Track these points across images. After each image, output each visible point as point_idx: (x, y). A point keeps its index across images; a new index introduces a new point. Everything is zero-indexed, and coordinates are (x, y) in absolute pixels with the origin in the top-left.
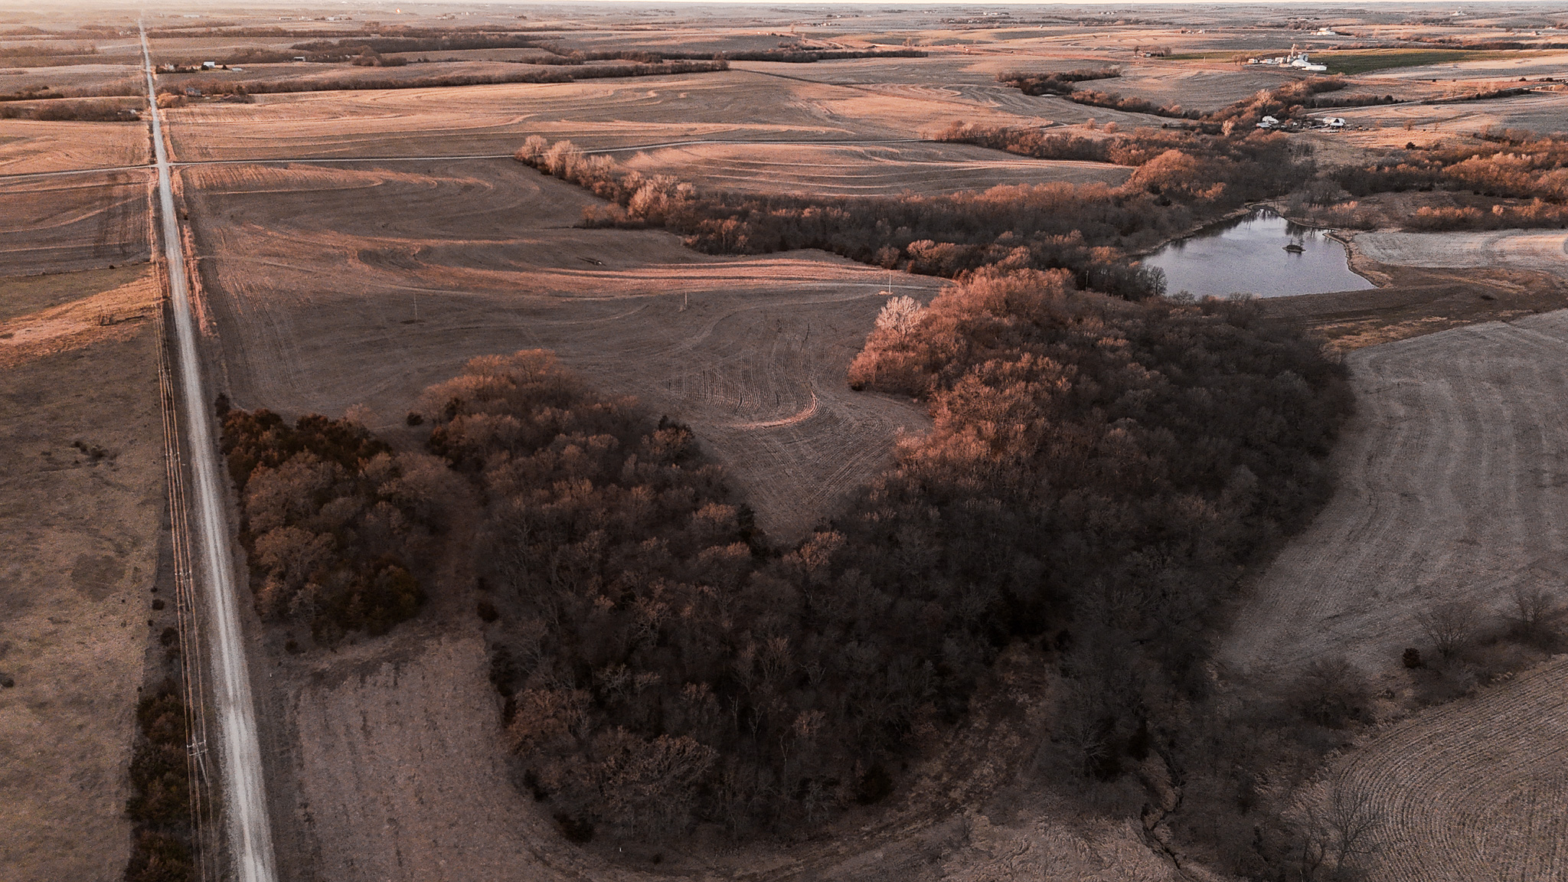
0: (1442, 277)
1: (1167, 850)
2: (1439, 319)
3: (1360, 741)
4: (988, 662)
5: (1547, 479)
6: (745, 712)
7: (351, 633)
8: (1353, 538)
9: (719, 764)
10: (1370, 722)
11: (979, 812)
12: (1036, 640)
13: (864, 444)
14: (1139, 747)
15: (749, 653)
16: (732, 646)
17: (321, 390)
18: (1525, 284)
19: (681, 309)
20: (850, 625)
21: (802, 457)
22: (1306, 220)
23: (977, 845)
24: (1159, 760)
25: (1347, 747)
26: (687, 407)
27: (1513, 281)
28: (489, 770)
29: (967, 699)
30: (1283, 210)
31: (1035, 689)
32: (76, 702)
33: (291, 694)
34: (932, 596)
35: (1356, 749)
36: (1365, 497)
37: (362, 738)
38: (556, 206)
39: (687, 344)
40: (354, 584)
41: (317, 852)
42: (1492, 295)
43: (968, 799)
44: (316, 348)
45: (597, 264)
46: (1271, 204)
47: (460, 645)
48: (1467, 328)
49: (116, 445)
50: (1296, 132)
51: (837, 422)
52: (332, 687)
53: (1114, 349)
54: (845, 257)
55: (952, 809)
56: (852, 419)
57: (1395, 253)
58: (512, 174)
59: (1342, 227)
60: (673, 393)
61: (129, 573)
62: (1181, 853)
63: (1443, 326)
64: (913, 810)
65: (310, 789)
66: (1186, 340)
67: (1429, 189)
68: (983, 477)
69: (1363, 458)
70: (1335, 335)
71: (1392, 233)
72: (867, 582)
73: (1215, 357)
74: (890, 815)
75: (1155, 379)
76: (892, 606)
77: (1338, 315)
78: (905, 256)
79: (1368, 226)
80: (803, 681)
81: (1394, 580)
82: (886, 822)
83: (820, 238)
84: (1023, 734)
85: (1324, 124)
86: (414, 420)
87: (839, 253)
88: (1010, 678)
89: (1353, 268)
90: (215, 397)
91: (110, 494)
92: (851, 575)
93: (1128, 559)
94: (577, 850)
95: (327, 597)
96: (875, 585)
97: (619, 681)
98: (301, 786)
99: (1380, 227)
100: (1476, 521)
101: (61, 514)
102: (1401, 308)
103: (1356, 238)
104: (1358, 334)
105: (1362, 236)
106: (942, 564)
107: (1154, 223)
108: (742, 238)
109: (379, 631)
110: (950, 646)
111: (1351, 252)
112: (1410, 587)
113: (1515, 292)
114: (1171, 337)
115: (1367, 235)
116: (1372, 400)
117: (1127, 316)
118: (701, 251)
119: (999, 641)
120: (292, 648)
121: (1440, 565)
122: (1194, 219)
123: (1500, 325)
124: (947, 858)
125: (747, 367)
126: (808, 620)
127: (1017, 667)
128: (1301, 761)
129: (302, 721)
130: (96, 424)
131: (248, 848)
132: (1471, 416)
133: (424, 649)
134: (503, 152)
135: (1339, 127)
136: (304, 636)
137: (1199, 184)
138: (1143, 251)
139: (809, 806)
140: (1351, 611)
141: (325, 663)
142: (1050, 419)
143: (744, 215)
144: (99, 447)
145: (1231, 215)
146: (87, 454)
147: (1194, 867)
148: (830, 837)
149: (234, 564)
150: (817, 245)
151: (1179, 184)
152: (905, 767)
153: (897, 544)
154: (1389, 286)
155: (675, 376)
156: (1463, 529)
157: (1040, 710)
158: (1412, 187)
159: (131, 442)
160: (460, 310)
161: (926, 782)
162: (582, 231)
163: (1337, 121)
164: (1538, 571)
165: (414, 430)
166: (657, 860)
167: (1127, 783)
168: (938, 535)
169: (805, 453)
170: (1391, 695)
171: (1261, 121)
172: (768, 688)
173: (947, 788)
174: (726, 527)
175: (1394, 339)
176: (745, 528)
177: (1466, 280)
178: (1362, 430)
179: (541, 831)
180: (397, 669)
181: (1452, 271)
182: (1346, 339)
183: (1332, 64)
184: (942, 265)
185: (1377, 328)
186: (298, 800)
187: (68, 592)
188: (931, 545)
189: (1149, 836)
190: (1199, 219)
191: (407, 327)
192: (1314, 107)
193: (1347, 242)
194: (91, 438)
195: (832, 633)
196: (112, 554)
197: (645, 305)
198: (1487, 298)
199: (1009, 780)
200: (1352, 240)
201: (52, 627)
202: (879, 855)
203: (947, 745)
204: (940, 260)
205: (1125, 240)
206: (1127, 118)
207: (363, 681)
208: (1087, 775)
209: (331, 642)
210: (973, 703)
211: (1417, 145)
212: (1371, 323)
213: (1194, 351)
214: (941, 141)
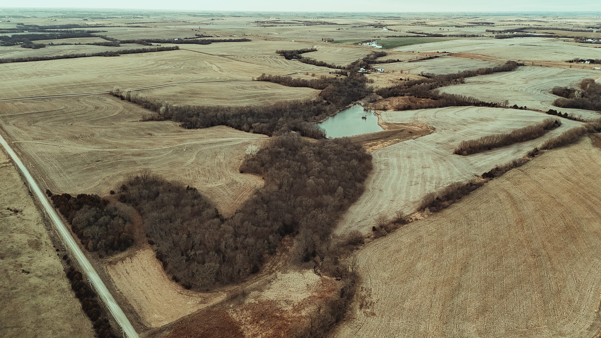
0: (400, 126)
1: (319, 274)
2: (398, 139)
3: (361, 247)
4: (280, 241)
5: (413, 183)
6: (224, 257)
7: (116, 251)
8: (366, 202)
9: (220, 267)
10: (363, 243)
11: (279, 272)
12: (291, 234)
13: (245, 189)
14: (314, 254)
15: (223, 244)
16: (218, 242)
17: (78, 186)
18: (421, 127)
19: (184, 150)
20: (246, 235)
21: (229, 194)
22: (369, 107)
23: (279, 278)
24: (318, 257)
25: (358, 249)
26: (193, 182)
27: (418, 127)
28: (162, 278)
29: (275, 249)
31: (291, 245)
32: (49, 275)
33: (104, 267)
34: (266, 226)
35: (359, 249)
36: (371, 192)
37: (127, 275)
38: (130, 113)
39: (189, 162)
40: (114, 239)
41: (126, 299)
42: (412, 131)
43: (276, 269)
44: (71, 172)
45: (152, 135)
46: (360, 102)
47: (146, 251)
48: (404, 142)
49: (20, 208)
50: (370, 74)
51: (237, 183)
52: (115, 264)
53: (310, 157)
54: (233, 128)
55: (273, 272)
56: (241, 182)
57: (391, 118)
58: (110, 100)
59: (378, 110)
60: (188, 178)
61: (44, 243)
62: (322, 274)
63: (398, 142)
64: (264, 273)
65: (118, 287)
66: (329, 152)
67: (403, 96)
68: (277, 195)
69: (372, 181)
70: (371, 146)
71: (391, 112)
72: (250, 223)
73: (336, 157)
74: (259, 275)
75: (320, 165)
76: (256, 229)
77: (373, 140)
78: (251, 128)
79: (385, 109)
80: (237, 248)
81: (374, 211)
82: (258, 276)
83: (223, 121)
84: (288, 255)
85: (378, 71)
86: (112, 193)
87: (230, 126)
88: (285, 243)
89: (379, 124)
90: (45, 191)
91: (26, 222)
92: (246, 223)
93: (312, 212)
94: (188, 290)
95: (107, 243)
96: (252, 225)
97: (192, 253)
98: (116, 286)
99: (388, 110)
100: (395, 196)
101: (14, 229)
102: (389, 136)
103: (381, 114)
104: (377, 145)
105: (383, 113)
106: (268, 218)
107: (325, 111)
108: (199, 123)
109: (123, 250)
110: (271, 237)
111: (379, 119)
112: (378, 213)
113: (418, 130)
114: (325, 152)
116: (377, 165)
117: (314, 145)
118: (185, 128)
119: (283, 235)
120: (101, 257)
121: (384, 207)
123: (412, 140)
124: (272, 282)
125: (209, 168)
126: (236, 235)
127: (287, 241)
128: (348, 253)
129: (110, 273)
130: (10, 202)
131: (108, 300)
132: (400, 168)
133: (137, 253)
134: (104, 91)
135: (382, 72)
136: (103, 253)
138: (322, 121)
139: (241, 274)
140: (364, 220)
141: (110, 259)
142: (293, 178)
143: (198, 115)
144: (16, 209)
145: (347, 107)
146: (12, 211)
147: (324, 276)
148: (246, 281)
149: (73, 238)
150: (223, 124)
152: (262, 265)
153: (256, 214)
154: (387, 130)
155: (187, 173)
156: (392, 198)
157: (291, 250)
158: (399, 95)
159: (25, 207)
160: (114, 156)
161: (267, 267)
162: (142, 122)
163: (382, 70)
164: (406, 206)
165: (113, 196)
166: (208, 290)
167: (311, 262)
168: (266, 211)
169: (229, 193)
170: (369, 237)
171: (360, 70)
172: (229, 250)
173: (272, 268)
174: (213, 214)
175: (386, 146)
176: (217, 215)
177: (407, 127)
178: (374, 173)
179: (179, 288)
180: (131, 258)
182: (373, 147)
183: (385, 46)
184: (263, 130)
186: (117, 290)
187: (30, 250)
188: (265, 214)
189: (315, 272)
190: (338, 109)
191: (98, 163)
192: (376, 64)
193: (379, 115)
194: (12, 206)
195: (243, 237)
196: (36, 239)
197: (173, 150)
198: (410, 132)
199: (285, 265)
201: (30, 259)
202: (257, 283)
203: (271, 259)
204: (262, 129)
205: (316, 117)
206: (318, 69)
207: (123, 262)
208: (302, 261)
209: (111, 254)
210: (277, 250)
211: (403, 79)
212: (381, 142)
213: (331, 156)
214: (259, 80)
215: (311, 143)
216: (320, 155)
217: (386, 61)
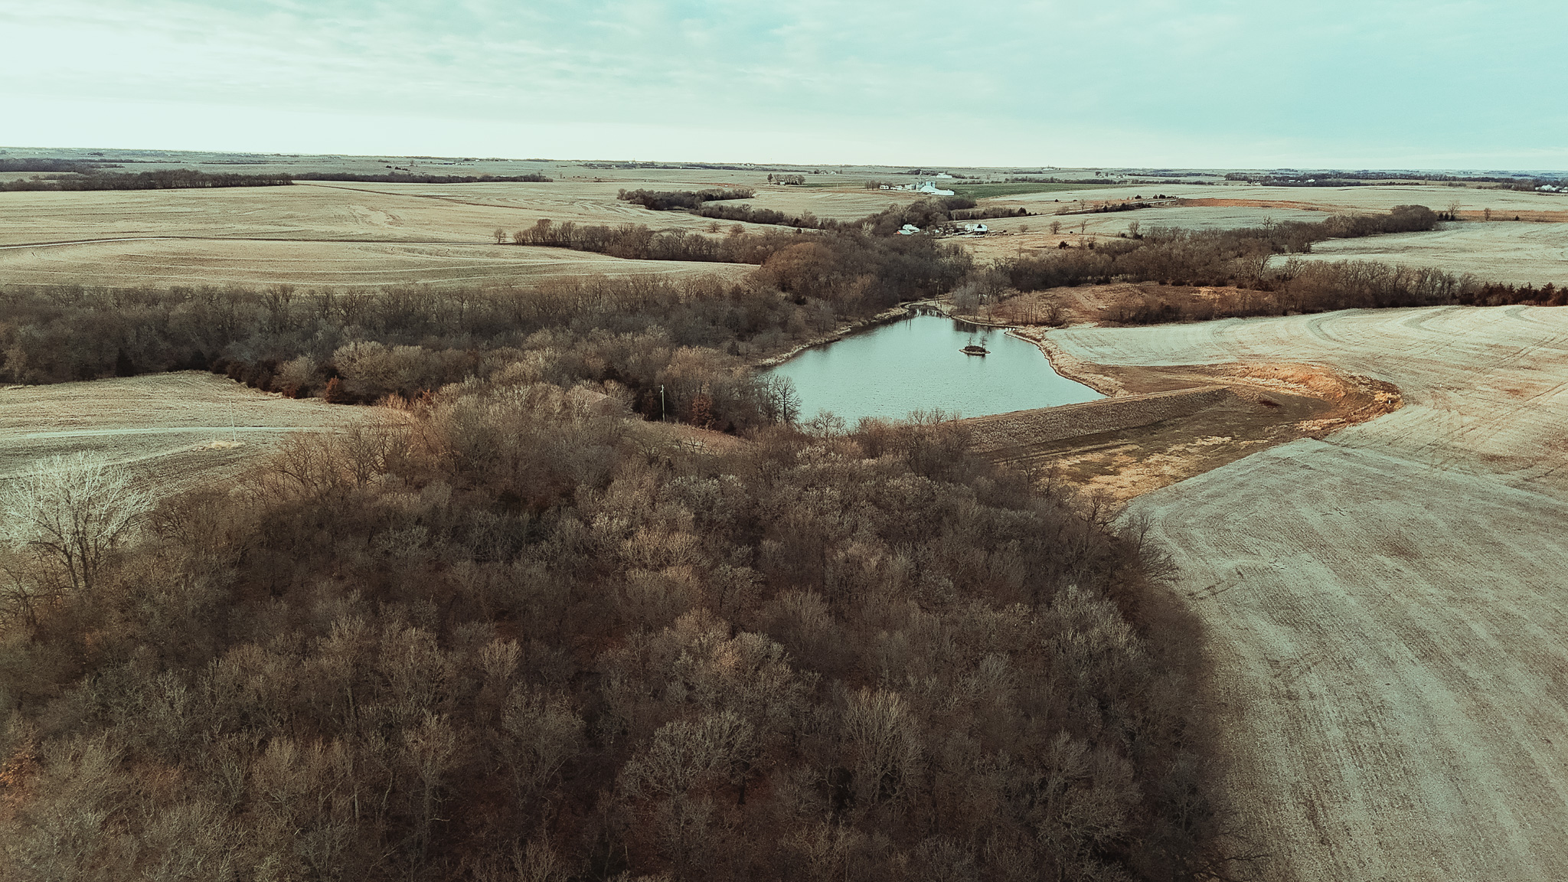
2: (1218, 440)
22: (979, 318)
30: (946, 309)
42: (1272, 401)
46: (931, 303)
48: (1270, 452)
50: (940, 238)
53: (663, 561)
57: (1106, 350)
59: (1025, 324)
63: (1235, 451)
66: (832, 519)
67: (1107, 282)
70: (1084, 478)
71: (1087, 330)
73: (900, 562)
75: (751, 668)
77: (1075, 442)
79: (1055, 322)
83: (206, 352)
85: (966, 231)
89: (1060, 371)
99: (1071, 322)
102: (1157, 426)
103: (1050, 336)
104: (1115, 472)
105: (1054, 333)
111: (1049, 352)
114: (802, 513)
115: (1061, 332)
117: (712, 468)
122: (840, 320)
135: (983, 233)
137: (840, 277)
138: (770, 360)
145: (885, 315)
151: (815, 278)
154: (1122, 395)
158: (1086, 281)
163: (980, 227)
171: (902, 230)
175: (1176, 478)
177: (1219, 379)
181: (1193, 370)
182: (1100, 482)
185: (1140, 461)
190: (845, 320)
192: (953, 219)
193: (1039, 341)
198: (1265, 405)
200: (1043, 338)
205: (742, 346)
211: (1070, 244)
212: (1127, 453)
213: (855, 549)
214: (523, 243)
215: (694, 458)
216: (755, 542)
217: (984, 213)
